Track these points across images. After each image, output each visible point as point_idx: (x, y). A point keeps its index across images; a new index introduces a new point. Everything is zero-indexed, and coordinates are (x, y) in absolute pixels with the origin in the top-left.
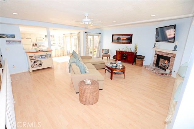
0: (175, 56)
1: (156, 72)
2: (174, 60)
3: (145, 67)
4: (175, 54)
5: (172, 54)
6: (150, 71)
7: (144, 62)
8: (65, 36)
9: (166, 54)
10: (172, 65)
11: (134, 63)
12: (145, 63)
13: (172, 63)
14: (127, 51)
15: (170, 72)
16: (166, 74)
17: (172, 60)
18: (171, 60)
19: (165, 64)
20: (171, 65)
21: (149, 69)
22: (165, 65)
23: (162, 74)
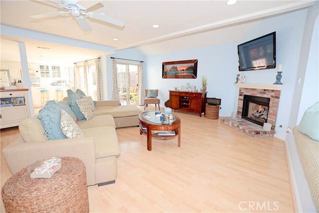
0: (279, 94)
1: (244, 130)
2: (278, 103)
3: (224, 121)
4: (279, 91)
5: (273, 91)
6: (232, 128)
7: (220, 110)
8: (77, 67)
9: (261, 93)
10: (275, 115)
11: (203, 113)
12: (222, 113)
13: (275, 109)
14: (190, 90)
15: (272, 128)
16: (265, 133)
17: (273, 103)
18: (271, 103)
19: (260, 113)
20: (273, 114)
21: (230, 123)
22: (260, 116)
23: (257, 133)
